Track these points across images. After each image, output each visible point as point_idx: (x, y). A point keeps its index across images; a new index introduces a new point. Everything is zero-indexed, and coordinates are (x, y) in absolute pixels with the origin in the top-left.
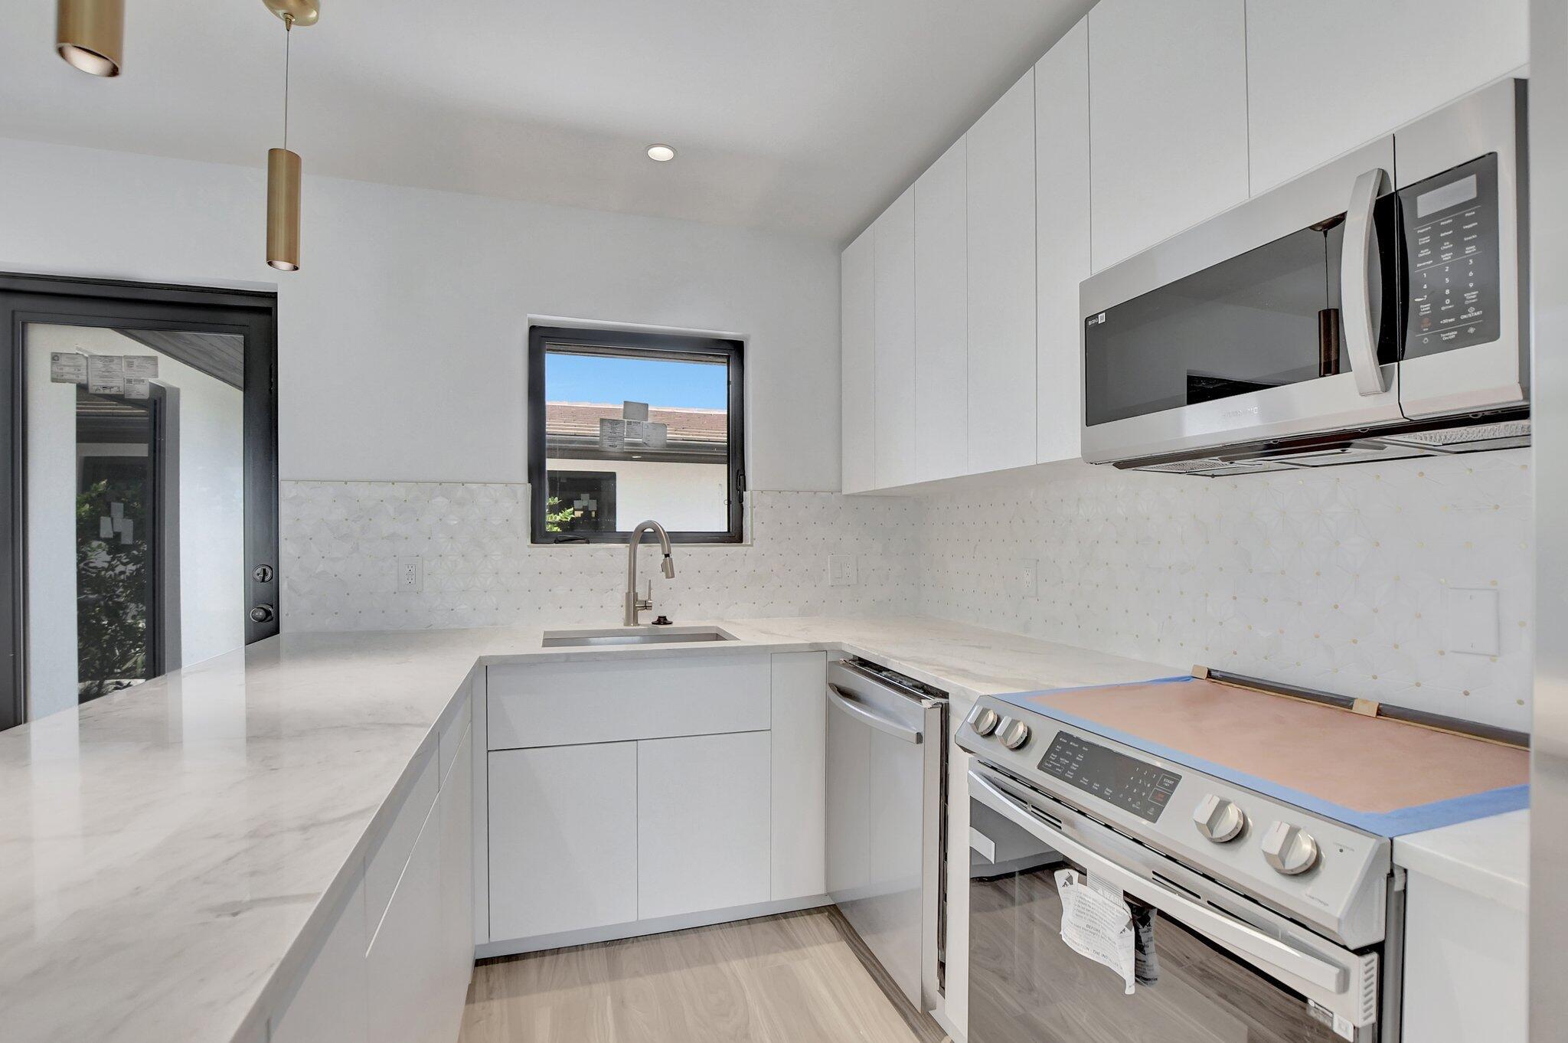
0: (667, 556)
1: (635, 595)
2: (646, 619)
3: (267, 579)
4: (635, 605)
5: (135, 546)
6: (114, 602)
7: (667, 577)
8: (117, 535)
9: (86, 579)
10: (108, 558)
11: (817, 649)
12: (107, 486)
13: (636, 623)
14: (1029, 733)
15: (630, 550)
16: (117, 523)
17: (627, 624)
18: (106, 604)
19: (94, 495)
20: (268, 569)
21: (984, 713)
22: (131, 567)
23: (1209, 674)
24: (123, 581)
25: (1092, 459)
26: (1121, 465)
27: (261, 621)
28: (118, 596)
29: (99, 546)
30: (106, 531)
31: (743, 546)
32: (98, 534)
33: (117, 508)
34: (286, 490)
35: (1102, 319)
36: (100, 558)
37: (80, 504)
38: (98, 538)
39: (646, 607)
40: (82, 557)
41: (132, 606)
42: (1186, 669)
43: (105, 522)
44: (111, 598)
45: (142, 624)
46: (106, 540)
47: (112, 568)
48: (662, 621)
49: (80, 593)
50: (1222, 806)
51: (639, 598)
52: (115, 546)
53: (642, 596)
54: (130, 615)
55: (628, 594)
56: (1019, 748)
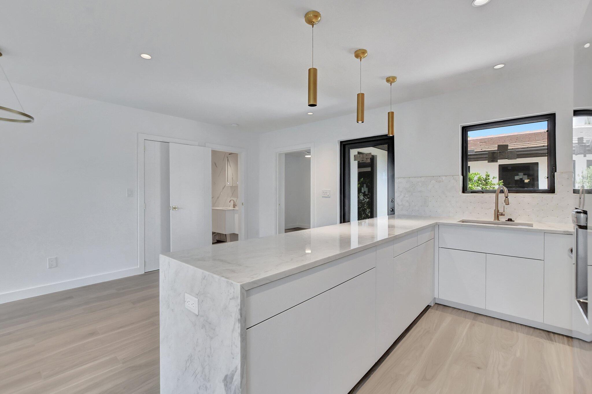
0: (506, 197)
1: (498, 211)
2: (503, 219)
3: (393, 202)
4: (498, 215)
5: (368, 195)
6: (364, 208)
8: (365, 192)
9: (359, 202)
10: (363, 197)
12: (363, 180)
13: (498, 219)
15: (496, 195)
16: (365, 189)
17: (495, 220)
18: (363, 209)
19: (360, 182)
20: (393, 200)
22: (368, 200)
24: (366, 203)
27: (391, 211)
28: (365, 207)
29: (361, 195)
30: (363, 191)
31: (556, 194)
32: (361, 192)
33: (365, 185)
34: (396, 181)
36: (362, 197)
37: (358, 185)
38: (361, 193)
39: (503, 215)
40: (358, 197)
41: (368, 209)
43: (363, 188)
44: (364, 207)
45: (369, 214)
46: (363, 193)
47: (364, 200)
48: (510, 220)
49: (358, 206)
51: (500, 212)
52: (365, 195)
53: (501, 210)
54: (367, 212)
55: (495, 210)
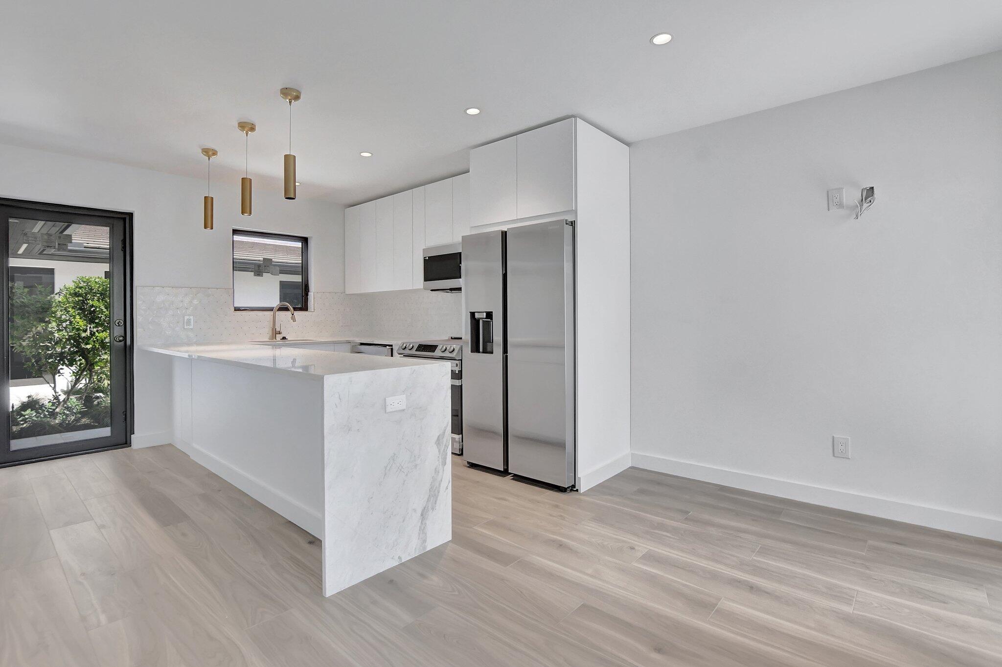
0: (293, 314)
1: (276, 329)
2: (279, 337)
3: (121, 325)
4: (275, 333)
7: (294, 321)
11: (349, 342)
13: (275, 338)
14: (413, 346)
15: (273, 313)
20: (121, 322)
21: (403, 344)
23: (452, 338)
25: (425, 289)
26: (432, 290)
27: (120, 341)
35: (427, 258)
39: (280, 333)
42: (447, 338)
48: (284, 338)
50: (443, 346)
53: (278, 330)
55: (271, 329)
56: (411, 349)
